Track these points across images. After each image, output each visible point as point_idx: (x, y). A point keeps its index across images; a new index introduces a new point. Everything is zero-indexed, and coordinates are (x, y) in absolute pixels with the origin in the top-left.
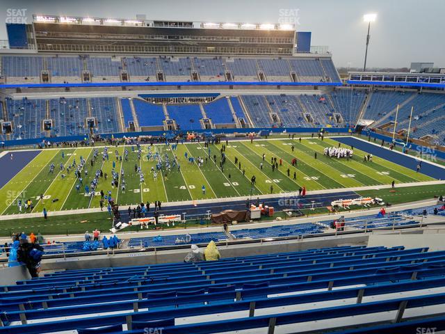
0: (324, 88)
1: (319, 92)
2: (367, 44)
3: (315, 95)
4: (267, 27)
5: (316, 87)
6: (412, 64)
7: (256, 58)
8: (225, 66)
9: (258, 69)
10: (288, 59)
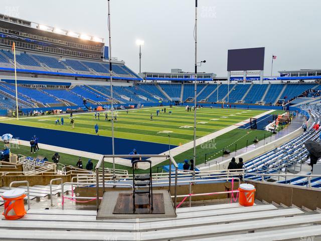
0: (133, 82)
1: (131, 84)
2: (140, 58)
3: (130, 87)
4: (85, 37)
5: (128, 81)
6: (172, 70)
7: (79, 60)
8: (62, 63)
9: (87, 67)
10: (100, 63)
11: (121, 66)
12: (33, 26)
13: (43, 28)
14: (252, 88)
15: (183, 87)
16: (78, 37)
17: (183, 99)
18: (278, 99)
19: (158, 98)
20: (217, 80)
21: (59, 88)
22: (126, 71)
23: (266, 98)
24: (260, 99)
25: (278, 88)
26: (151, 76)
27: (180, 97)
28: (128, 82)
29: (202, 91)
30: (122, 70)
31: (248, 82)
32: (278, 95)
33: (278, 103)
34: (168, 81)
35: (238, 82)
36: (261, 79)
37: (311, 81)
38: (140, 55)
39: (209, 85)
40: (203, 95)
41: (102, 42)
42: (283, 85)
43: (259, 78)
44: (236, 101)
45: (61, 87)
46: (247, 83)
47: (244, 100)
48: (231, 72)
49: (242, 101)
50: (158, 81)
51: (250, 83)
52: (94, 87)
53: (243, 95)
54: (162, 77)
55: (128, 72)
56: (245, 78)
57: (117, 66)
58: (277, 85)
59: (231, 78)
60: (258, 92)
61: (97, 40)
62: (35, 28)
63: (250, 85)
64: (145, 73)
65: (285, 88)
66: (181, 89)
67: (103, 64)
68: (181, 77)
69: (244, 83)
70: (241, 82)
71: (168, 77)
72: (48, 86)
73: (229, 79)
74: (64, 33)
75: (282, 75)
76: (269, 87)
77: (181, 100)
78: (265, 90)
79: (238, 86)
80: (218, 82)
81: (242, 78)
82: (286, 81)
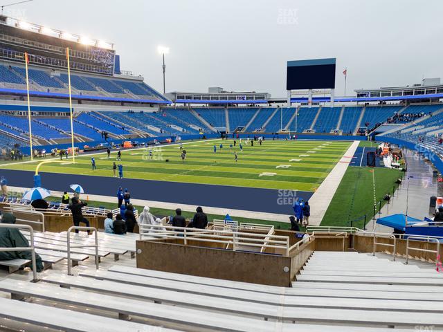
0: (158, 106)
1: (156, 109)
2: (164, 72)
3: (154, 113)
4: (86, 41)
6: (210, 88)
7: (79, 75)
8: (56, 79)
9: (93, 85)
10: (109, 79)
11: (140, 84)
12: (10, 23)
13: (25, 26)
14: (321, 113)
15: (227, 112)
16: (76, 41)
17: (231, 129)
18: (358, 127)
19: (197, 128)
20: (273, 102)
21: (57, 115)
22: (147, 90)
23: (341, 125)
24: (335, 127)
25: (355, 112)
26: (183, 98)
27: (225, 126)
28: (151, 106)
29: (254, 117)
30: (140, 89)
31: (315, 104)
32: (357, 121)
33: (359, 131)
34: (205, 105)
35: (302, 104)
36: (332, 100)
37: (395, 102)
38: (164, 68)
39: (263, 109)
40: (257, 123)
41: (110, 48)
42: (360, 108)
43: (329, 98)
44: (303, 129)
45: (59, 114)
46: (314, 106)
47: (314, 128)
48: (292, 91)
49: (312, 130)
50: (192, 105)
51: (318, 106)
52: (107, 113)
53: (312, 122)
54: (197, 98)
55: (150, 92)
56: (310, 99)
57: (133, 83)
58: (353, 108)
59: (292, 99)
60: (330, 117)
61: (104, 45)
62: (14, 26)
63: (318, 108)
64: (174, 94)
65: (363, 111)
66: (225, 114)
67: (114, 81)
68: (223, 98)
69: (310, 106)
70: (305, 104)
71: (206, 98)
72: (40, 113)
73: (289, 101)
74: (56, 35)
75: (358, 96)
76: (342, 111)
77: (227, 129)
78: (339, 115)
79: (301, 110)
80: (274, 105)
81: (307, 99)
82: (364, 103)
